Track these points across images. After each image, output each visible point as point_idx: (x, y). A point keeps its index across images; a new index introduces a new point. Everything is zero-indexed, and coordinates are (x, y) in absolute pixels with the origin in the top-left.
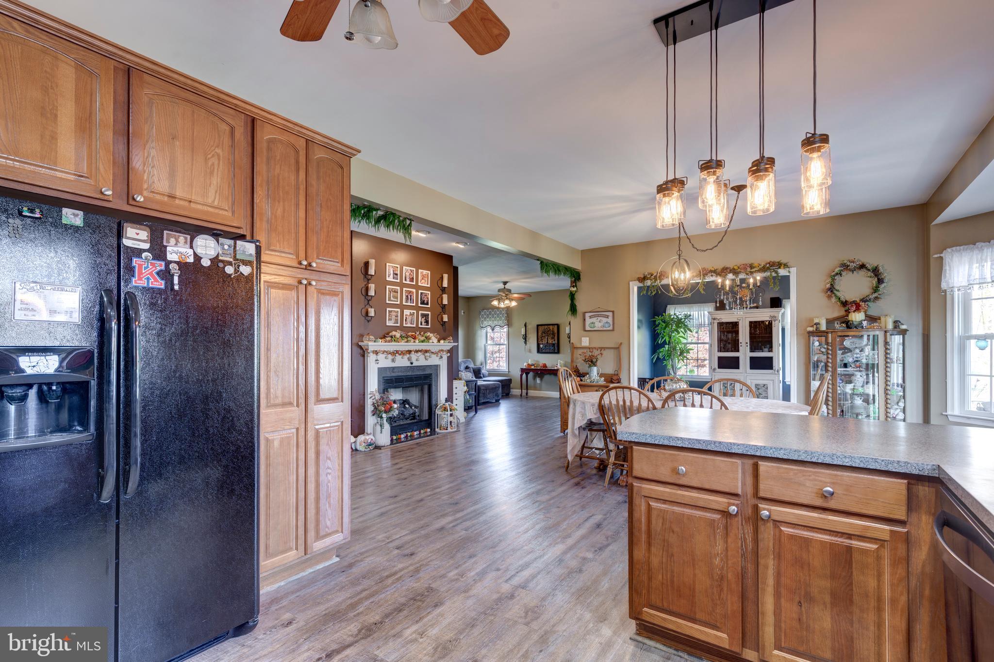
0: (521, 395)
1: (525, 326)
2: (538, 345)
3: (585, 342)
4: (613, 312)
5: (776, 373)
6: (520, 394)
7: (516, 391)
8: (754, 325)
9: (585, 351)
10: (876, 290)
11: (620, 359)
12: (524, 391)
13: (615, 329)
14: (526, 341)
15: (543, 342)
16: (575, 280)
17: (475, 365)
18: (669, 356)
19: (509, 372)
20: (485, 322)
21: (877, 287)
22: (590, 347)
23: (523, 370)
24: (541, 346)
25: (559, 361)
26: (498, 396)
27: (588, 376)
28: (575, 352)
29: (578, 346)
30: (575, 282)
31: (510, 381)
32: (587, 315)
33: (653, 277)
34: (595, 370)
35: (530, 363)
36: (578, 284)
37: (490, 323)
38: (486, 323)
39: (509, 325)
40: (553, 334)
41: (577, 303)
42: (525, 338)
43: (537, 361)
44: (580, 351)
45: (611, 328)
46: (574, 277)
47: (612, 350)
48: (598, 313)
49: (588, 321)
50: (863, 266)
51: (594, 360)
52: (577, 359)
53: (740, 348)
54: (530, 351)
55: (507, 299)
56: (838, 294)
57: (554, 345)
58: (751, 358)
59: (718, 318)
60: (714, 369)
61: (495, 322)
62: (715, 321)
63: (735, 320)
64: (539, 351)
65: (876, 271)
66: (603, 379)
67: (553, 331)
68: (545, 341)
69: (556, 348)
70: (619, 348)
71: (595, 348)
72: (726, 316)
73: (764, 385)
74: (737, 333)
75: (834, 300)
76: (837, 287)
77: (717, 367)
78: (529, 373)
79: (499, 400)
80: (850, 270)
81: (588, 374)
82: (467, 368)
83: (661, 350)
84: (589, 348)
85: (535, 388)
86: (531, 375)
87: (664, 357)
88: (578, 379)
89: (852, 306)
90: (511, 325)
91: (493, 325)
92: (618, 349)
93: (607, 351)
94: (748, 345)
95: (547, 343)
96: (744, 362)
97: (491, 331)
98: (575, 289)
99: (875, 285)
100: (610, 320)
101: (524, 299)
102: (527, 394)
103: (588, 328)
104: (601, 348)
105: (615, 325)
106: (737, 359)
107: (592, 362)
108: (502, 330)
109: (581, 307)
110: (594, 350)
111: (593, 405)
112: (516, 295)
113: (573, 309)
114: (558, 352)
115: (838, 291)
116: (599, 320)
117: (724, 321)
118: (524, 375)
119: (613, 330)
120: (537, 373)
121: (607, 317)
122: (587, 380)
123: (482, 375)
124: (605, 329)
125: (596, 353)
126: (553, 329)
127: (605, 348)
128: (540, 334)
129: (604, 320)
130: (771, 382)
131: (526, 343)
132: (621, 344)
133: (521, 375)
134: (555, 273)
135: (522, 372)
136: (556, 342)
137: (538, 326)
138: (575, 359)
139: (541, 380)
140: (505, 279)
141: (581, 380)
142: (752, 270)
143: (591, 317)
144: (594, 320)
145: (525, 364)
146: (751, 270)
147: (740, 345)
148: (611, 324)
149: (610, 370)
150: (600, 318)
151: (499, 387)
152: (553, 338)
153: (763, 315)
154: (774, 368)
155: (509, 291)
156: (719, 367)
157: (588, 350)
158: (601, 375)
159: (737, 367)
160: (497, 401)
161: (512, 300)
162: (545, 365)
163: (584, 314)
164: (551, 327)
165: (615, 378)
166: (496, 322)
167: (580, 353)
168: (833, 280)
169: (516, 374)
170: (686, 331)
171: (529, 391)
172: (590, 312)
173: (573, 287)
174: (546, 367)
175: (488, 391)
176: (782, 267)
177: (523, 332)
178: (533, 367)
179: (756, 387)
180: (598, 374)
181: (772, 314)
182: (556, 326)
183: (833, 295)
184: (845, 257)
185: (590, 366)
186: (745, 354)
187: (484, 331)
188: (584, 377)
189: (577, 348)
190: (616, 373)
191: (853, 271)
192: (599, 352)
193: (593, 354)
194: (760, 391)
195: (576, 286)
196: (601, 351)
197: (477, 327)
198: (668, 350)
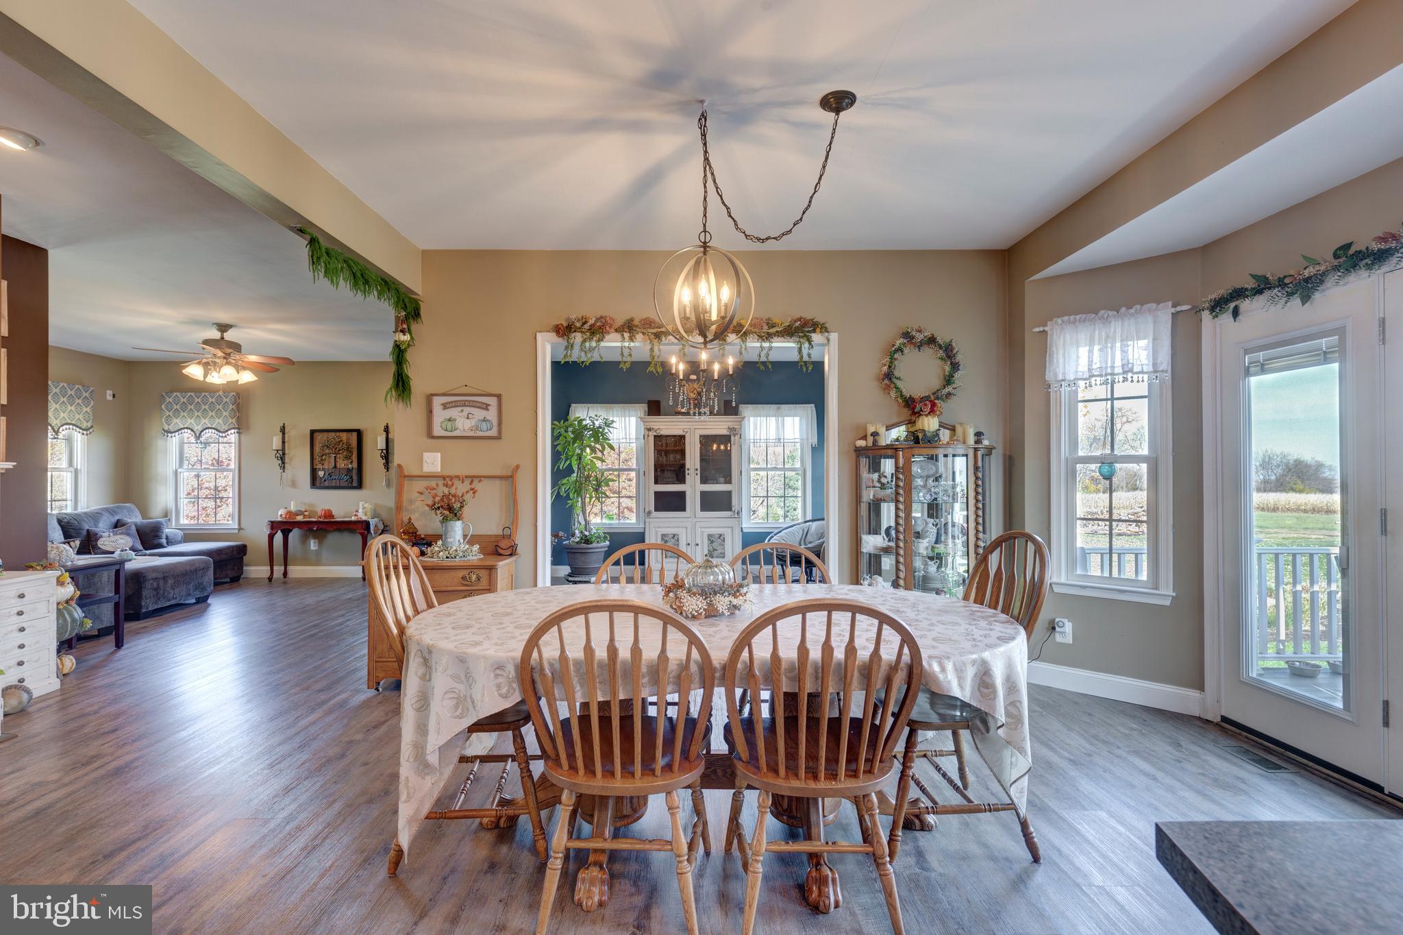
0: (270, 579)
1: (283, 430)
2: (314, 472)
3: (433, 462)
4: (499, 396)
5: (736, 516)
6: (267, 575)
7: (255, 570)
8: (706, 441)
9: (433, 483)
10: (948, 380)
11: (515, 502)
12: (279, 570)
13: (503, 435)
14: (283, 463)
15: (326, 466)
16: (407, 317)
17: (144, 515)
18: (578, 492)
19: (240, 529)
20: (175, 421)
21: (951, 376)
22: (446, 473)
23: (274, 526)
24: (321, 474)
25: (361, 504)
26: (204, 589)
27: (440, 543)
28: (406, 488)
29: (415, 472)
30: (406, 319)
31: (242, 549)
32: (437, 402)
33: (587, 326)
34: (457, 529)
35: (293, 508)
36: (414, 327)
37: (190, 422)
38: (177, 422)
39: (241, 425)
40: (349, 449)
41: (411, 371)
42: (282, 457)
43: (311, 505)
44: (420, 485)
45: (494, 432)
46: (405, 308)
47: (497, 482)
48: (463, 399)
49: (440, 415)
50: (932, 340)
51: (457, 506)
52: (411, 502)
53: (688, 477)
54: (294, 484)
55: (228, 363)
56: (899, 384)
57: (349, 471)
58: (703, 494)
59: (656, 427)
60: (649, 513)
61: (203, 421)
62: (651, 433)
63: (681, 433)
64: (315, 482)
65: (948, 352)
66: (476, 548)
67: (349, 445)
68: (329, 464)
69: (355, 477)
70: (512, 477)
71: (458, 477)
72: (668, 426)
73: (721, 535)
74: (683, 452)
75: (893, 394)
76: (897, 373)
77: (652, 509)
78: (290, 531)
79: (207, 598)
80: (914, 344)
81: (439, 537)
82: (117, 525)
83: (565, 481)
84: (444, 478)
85: (305, 561)
86: (294, 535)
87: (568, 494)
88: (416, 550)
89: (925, 405)
90: (248, 428)
91: (198, 428)
92: (509, 478)
93: (486, 482)
94: (699, 472)
95: (335, 467)
96: (693, 501)
97: (193, 440)
98: (407, 337)
99: (947, 373)
100: (492, 415)
101: (277, 370)
102: (285, 574)
103: (437, 431)
104: (472, 478)
105: (504, 426)
106: (681, 496)
107: (450, 509)
108: (221, 440)
109: (419, 383)
110: (456, 482)
111: (499, 667)
112: (253, 358)
113: (402, 384)
114: (360, 486)
115: (898, 378)
116: (465, 413)
117: (663, 433)
118: (279, 537)
119: (499, 437)
120: (311, 530)
121: (486, 407)
122: (437, 553)
123: (164, 541)
124: (479, 434)
125: (460, 488)
126: (348, 439)
127: (480, 478)
128: (317, 449)
129: (479, 414)
130: (730, 530)
131: (283, 466)
132: (517, 467)
133: (271, 537)
134: (355, 285)
135: (272, 528)
136: (355, 465)
137: (313, 432)
138: (405, 503)
139: (320, 543)
140: (224, 317)
141: (423, 554)
142: (772, 331)
143: (445, 406)
144: (453, 412)
145: (281, 512)
146: (770, 331)
147: (687, 472)
148: (495, 422)
149: (491, 526)
150: (467, 410)
151: (208, 568)
152: (348, 458)
153: (718, 425)
154: (733, 509)
155: (237, 347)
156: (656, 510)
157: (441, 482)
158: (471, 540)
159: (683, 509)
160: (202, 600)
161: (244, 368)
162: (329, 514)
163: (429, 398)
164: (344, 436)
165: (504, 544)
166: (206, 422)
167: (421, 489)
168: (892, 359)
169: (257, 534)
170: (604, 448)
171: (290, 568)
172: (444, 395)
173: (403, 331)
174: (333, 517)
175: (170, 582)
176: (818, 330)
177: (276, 443)
178: (300, 518)
179: (709, 539)
180: (465, 536)
181: (731, 425)
182: (355, 434)
183: (892, 386)
184: (911, 324)
185: (445, 519)
186: (693, 487)
187: (174, 441)
188: (430, 545)
189: (411, 477)
190: (507, 532)
191: (919, 346)
192: (466, 486)
193: (453, 491)
194: (714, 545)
195: (410, 331)
196: (471, 482)
197: (154, 428)
198: (576, 481)
